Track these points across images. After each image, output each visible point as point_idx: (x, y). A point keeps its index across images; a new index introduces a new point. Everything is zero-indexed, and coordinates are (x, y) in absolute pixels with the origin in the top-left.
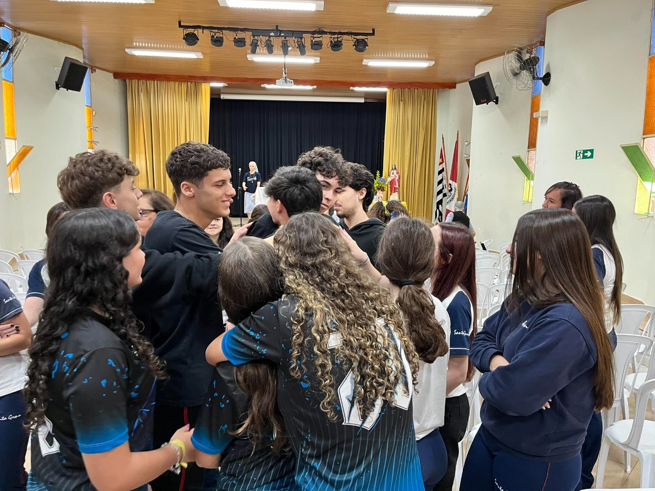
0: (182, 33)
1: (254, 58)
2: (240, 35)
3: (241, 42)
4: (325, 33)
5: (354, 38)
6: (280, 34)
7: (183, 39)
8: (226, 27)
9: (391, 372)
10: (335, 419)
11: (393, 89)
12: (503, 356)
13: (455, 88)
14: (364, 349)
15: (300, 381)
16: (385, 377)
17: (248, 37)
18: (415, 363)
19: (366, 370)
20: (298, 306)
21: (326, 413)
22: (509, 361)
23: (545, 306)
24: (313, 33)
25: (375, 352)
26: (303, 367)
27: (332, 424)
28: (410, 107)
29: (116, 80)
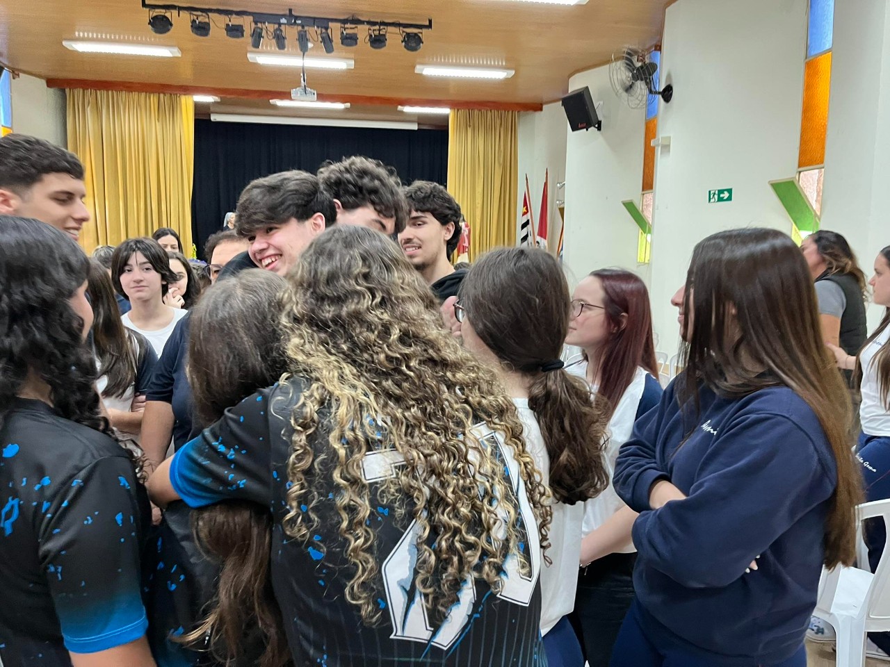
0: (147, 15)
1: (257, 58)
2: (236, 21)
3: (237, 30)
4: (362, 22)
5: (404, 32)
6: (295, 22)
7: (149, 24)
8: (214, 7)
9: (495, 523)
10: (374, 619)
11: (458, 110)
12: (670, 481)
13: (541, 110)
14: (439, 476)
15: (307, 547)
16: (481, 534)
17: (247, 23)
18: (545, 507)
19: (441, 517)
20: (306, 398)
21: (358, 608)
22: (685, 492)
23: (744, 395)
24: (344, 22)
25: (461, 482)
26: (313, 516)
27: (368, 630)
28: (481, 135)
29: (49, 89)
